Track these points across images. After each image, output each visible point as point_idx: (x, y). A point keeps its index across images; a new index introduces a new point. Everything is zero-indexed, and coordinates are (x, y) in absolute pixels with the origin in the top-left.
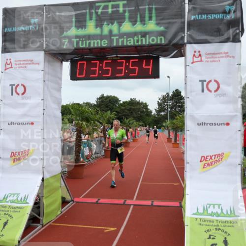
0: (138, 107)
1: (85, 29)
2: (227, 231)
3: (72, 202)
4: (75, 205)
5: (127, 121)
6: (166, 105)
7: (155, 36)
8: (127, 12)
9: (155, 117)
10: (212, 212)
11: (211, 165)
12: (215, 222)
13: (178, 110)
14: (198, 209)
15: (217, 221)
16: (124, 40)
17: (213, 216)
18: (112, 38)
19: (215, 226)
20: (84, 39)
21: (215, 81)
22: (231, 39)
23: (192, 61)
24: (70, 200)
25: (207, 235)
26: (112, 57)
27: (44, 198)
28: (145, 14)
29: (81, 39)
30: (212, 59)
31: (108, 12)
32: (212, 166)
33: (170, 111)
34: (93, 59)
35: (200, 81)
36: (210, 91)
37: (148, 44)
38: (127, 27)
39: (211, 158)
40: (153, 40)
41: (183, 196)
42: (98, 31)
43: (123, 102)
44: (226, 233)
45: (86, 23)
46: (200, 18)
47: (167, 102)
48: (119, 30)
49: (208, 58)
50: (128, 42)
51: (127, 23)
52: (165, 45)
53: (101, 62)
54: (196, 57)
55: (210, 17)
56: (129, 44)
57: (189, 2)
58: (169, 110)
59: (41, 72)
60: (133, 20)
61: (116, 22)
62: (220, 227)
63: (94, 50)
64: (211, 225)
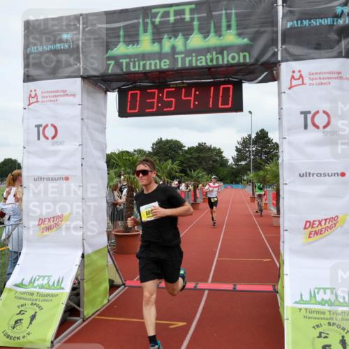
0: (209, 154)
1: (138, 45)
2: (345, 327)
3: (123, 287)
4: (127, 290)
5: (194, 174)
6: (247, 151)
7: (236, 53)
8: (196, 20)
9: (233, 168)
10: (323, 299)
11: (321, 234)
12: (327, 313)
13: (264, 158)
14: (301, 296)
15: (330, 312)
16: (192, 59)
17: (325, 305)
18: (176, 56)
19: (327, 319)
20: (136, 59)
21: (325, 112)
22: (344, 54)
23: (289, 86)
24: (121, 283)
25: (316, 333)
26: (176, 84)
27: (85, 281)
28: (221, 22)
29: (132, 60)
30: (318, 81)
31: (169, 21)
32: (321, 236)
33: (253, 159)
34: (150, 87)
35: (302, 113)
36: (317, 127)
37: (227, 64)
38: (196, 41)
39: (320, 223)
40: (233, 58)
41: (279, 277)
42: (155, 48)
43: (188, 148)
44: (344, 329)
45: (138, 38)
46: (299, 25)
47: (249, 147)
48: (185, 45)
49: (313, 79)
50: (198, 62)
51: (196, 36)
52: (251, 65)
53: (161, 91)
54: (295, 79)
55: (315, 23)
56: (199, 64)
57: (283, 2)
58: (252, 157)
59: (78, 106)
60: (205, 31)
61: (180, 34)
62: (335, 321)
63: (150, 74)
64: (321, 319)
